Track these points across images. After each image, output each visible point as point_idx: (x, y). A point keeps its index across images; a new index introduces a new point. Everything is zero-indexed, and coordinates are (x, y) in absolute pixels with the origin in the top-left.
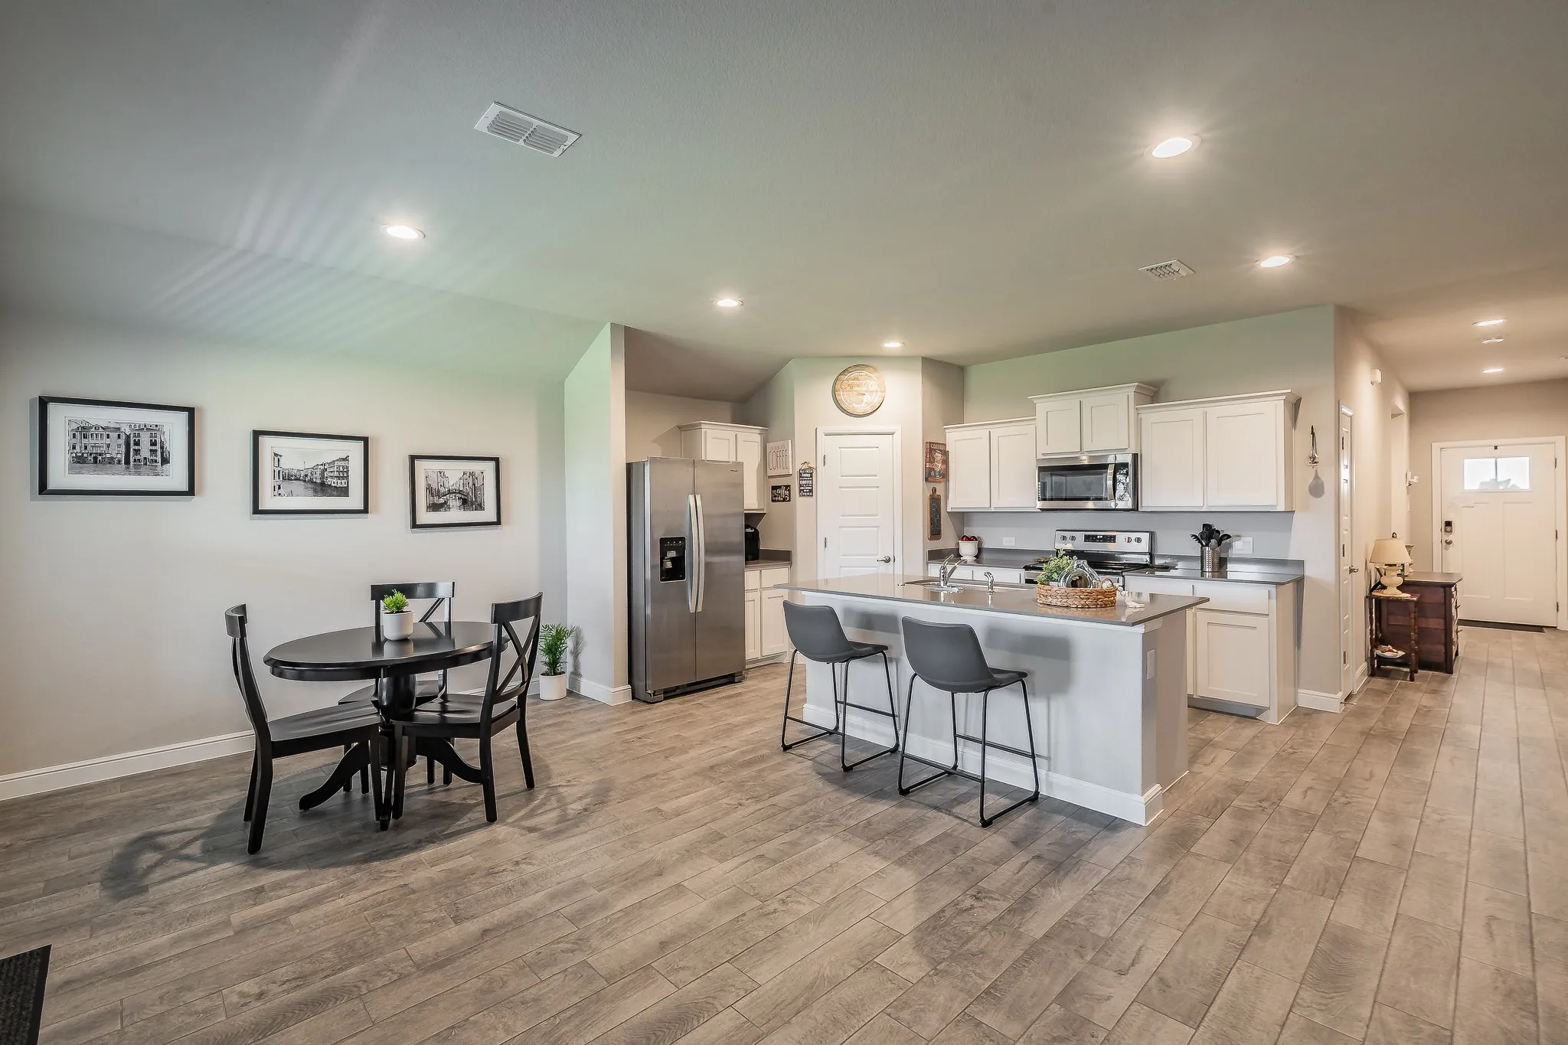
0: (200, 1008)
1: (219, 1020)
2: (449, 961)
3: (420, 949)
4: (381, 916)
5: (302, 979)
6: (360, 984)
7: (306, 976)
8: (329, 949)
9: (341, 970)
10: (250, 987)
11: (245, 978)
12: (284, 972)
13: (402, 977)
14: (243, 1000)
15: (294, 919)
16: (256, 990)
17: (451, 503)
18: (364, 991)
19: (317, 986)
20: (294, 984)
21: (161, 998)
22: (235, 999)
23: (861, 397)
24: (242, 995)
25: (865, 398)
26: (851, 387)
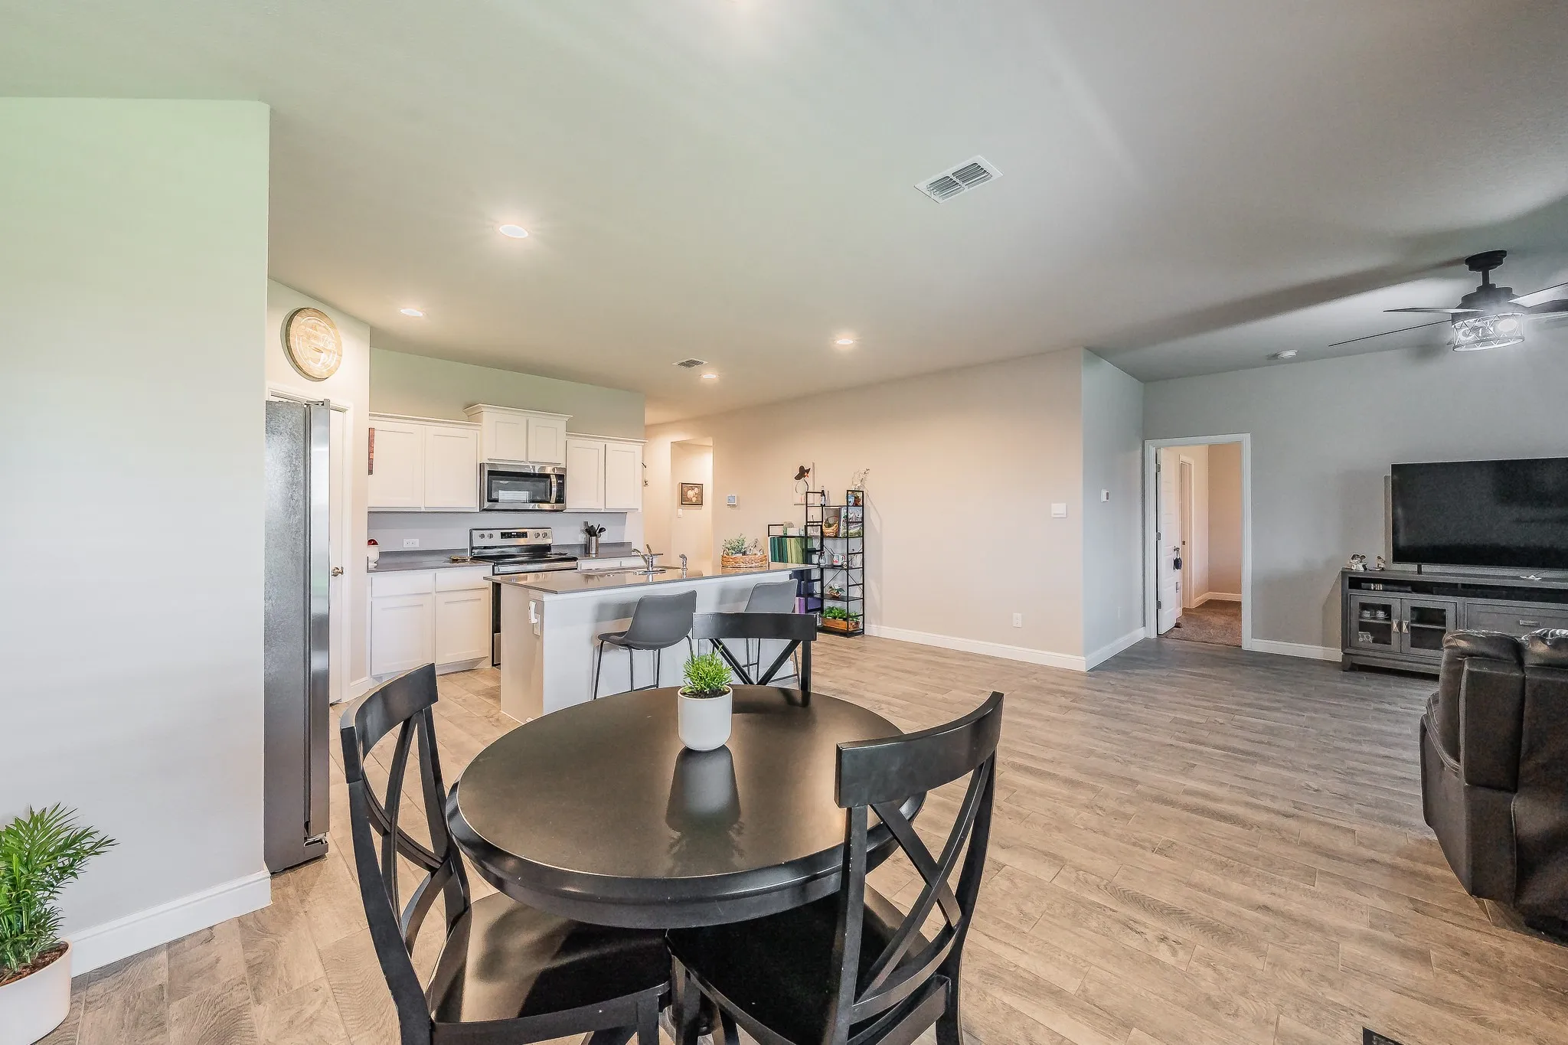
0: (1209, 971)
1: (1202, 948)
2: (1046, 854)
3: (1044, 872)
4: (1025, 917)
5: (1128, 925)
6: (1102, 887)
7: (1124, 924)
8: (1088, 928)
9: (1099, 906)
10: (1163, 953)
11: (1163, 966)
12: (1133, 942)
13: (1078, 869)
14: (1177, 947)
15: (1072, 987)
16: (1163, 947)
18: (1105, 882)
19: (1126, 911)
20: (1135, 926)
21: (1236, 1015)
22: (1181, 954)
24: (1174, 953)
25: (319, 357)
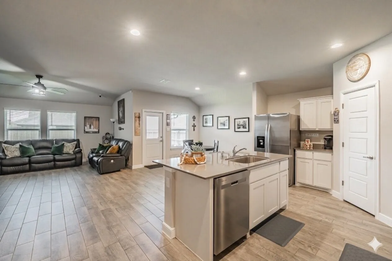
17: (241, 127)
23: (356, 71)
25: (359, 71)
26: (352, 68)
